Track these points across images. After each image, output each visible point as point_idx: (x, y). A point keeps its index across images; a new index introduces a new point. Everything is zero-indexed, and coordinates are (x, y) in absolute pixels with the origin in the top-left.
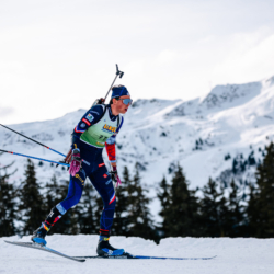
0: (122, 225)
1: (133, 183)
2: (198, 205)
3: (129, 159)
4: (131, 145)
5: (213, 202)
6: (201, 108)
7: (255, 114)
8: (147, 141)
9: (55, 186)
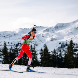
1: (33, 49)
2: (51, 56)
3: (33, 42)
5: (55, 55)
6: (53, 30)
7: (68, 32)
8: (38, 38)
9: (12, 49)
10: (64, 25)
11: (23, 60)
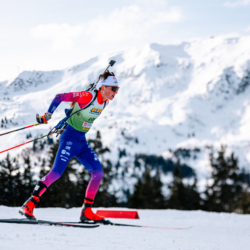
6: (8, 91)
10: (43, 79)
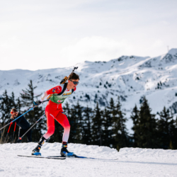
0: (108, 135)
1: (116, 109)
2: (156, 124)
3: (115, 93)
4: (117, 84)
5: (166, 122)
6: (162, 63)
8: (127, 82)
9: (68, 109)
11: (94, 134)
